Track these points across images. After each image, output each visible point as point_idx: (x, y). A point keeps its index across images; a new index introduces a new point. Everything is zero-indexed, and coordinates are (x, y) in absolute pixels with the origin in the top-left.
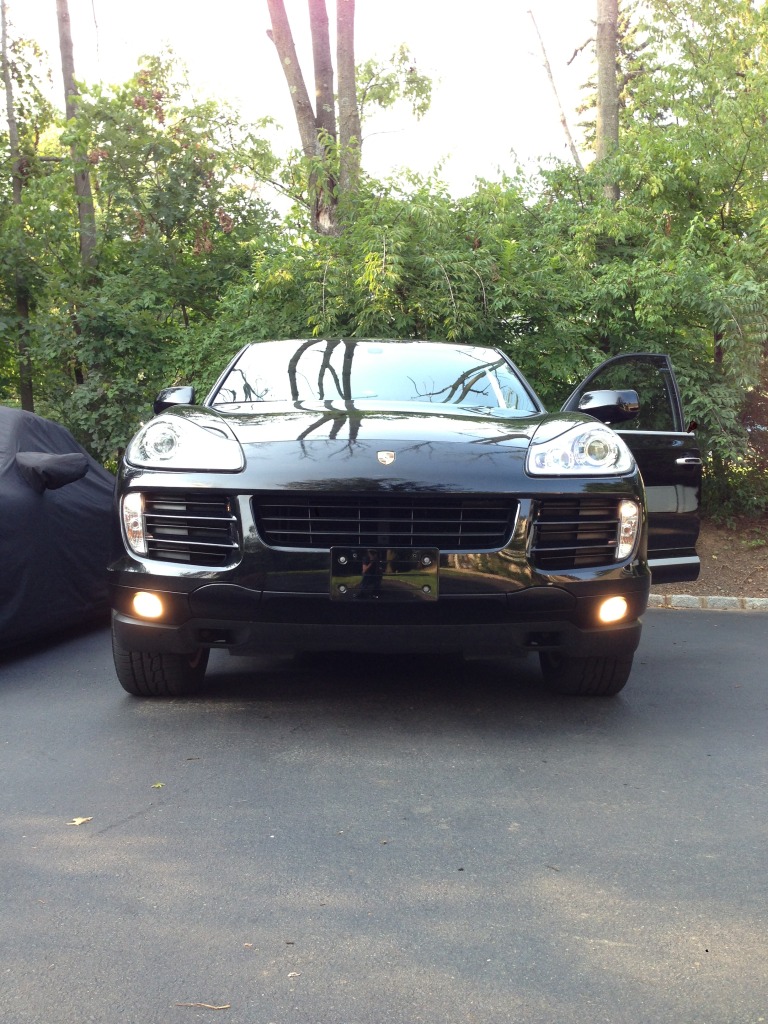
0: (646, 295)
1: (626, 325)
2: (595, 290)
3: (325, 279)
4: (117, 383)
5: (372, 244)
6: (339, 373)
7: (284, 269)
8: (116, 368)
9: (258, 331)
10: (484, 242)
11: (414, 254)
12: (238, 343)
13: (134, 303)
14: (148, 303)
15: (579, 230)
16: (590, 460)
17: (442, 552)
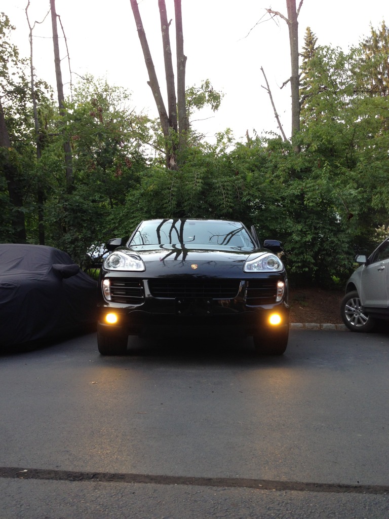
0: (309, 194)
1: (301, 207)
2: (287, 192)
3: (172, 189)
4: (82, 232)
5: (190, 175)
6: (179, 229)
7: (155, 184)
8: (82, 226)
9: (143, 210)
10: (240, 173)
11: (209, 178)
12: (135, 215)
13: (91, 198)
14: (97, 198)
15: (281, 166)
16: (268, 266)
17: (214, 299)
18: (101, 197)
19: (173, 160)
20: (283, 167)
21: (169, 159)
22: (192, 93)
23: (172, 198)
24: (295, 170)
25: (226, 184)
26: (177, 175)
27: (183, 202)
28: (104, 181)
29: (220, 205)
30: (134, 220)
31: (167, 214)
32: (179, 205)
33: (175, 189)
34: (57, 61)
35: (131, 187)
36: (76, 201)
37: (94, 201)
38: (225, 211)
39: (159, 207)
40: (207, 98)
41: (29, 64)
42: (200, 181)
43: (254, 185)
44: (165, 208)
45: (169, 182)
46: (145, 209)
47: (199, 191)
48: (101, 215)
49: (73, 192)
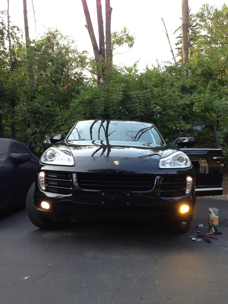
0: (196, 104)
2: (181, 102)
3: (101, 99)
4: (40, 128)
5: (114, 89)
6: (105, 127)
7: (89, 95)
8: (40, 124)
9: (81, 113)
10: (148, 88)
11: (127, 91)
12: (75, 116)
13: (45, 104)
14: (50, 104)
15: (176, 84)
16: (178, 163)
17: (133, 192)
18: (53, 104)
19: (102, 79)
20: (178, 84)
21: (99, 79)
22: (115, 36)
23: (101, 105)
24: (186, 87)
25: (139, 95)
26: (105, 89)
27: (109, 108)
28: (55, 93)
29: (135, 110)
30: (75, 120)
31: (97, 116)
32: (106, 109)
33: (104, 99)
34: (25, 12)
35: (73, 97)
36: (35, 106)
37: (48, 106)
38: (138, 114)
39: (92, 111)
40: (125, 39)
41: (7, 14)
42: (121, 93)
43: (158, 97)
44: (96, 112)
45: (99, 93)
46: (82, 112)
47: (120, 100)
48: (52, 116)
49: (34, 100)
